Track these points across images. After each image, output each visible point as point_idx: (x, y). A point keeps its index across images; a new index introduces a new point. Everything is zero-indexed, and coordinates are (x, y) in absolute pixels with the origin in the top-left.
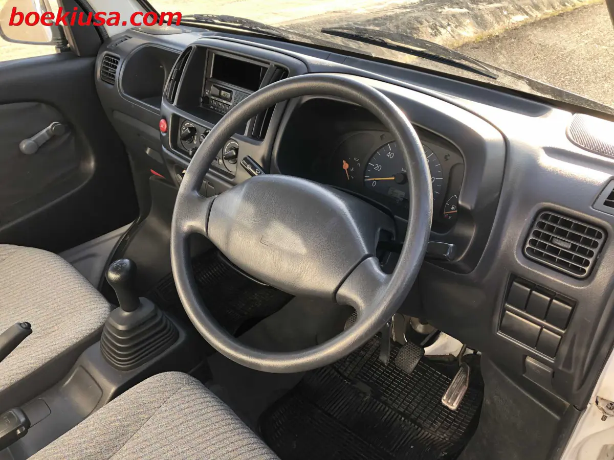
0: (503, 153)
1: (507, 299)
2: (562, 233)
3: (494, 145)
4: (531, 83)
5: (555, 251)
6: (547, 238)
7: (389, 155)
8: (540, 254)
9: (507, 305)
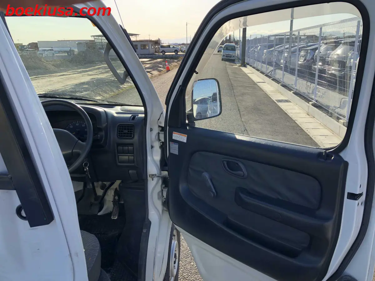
0: (105, 116)
1: (118, 153)
2: (125, 129)
3: (102, 112)
4: (108, 102)
5: (125, 134)
6: (122, 131)
7: (71, 127)
8: (122, 136)
9: (118, 154)
